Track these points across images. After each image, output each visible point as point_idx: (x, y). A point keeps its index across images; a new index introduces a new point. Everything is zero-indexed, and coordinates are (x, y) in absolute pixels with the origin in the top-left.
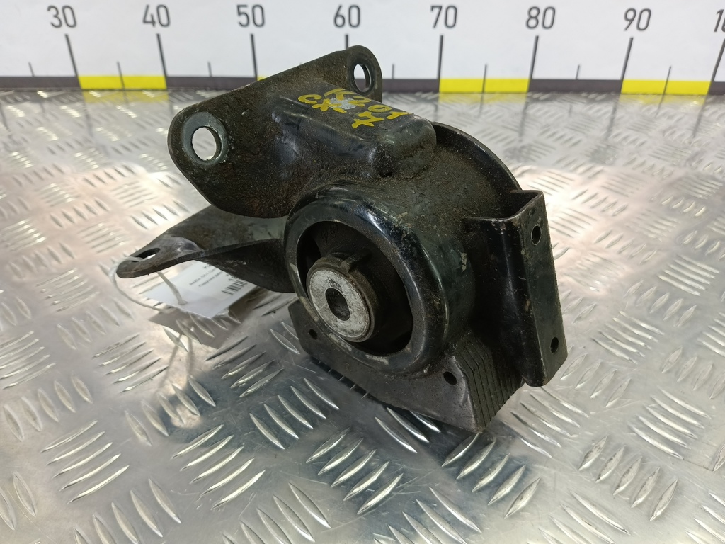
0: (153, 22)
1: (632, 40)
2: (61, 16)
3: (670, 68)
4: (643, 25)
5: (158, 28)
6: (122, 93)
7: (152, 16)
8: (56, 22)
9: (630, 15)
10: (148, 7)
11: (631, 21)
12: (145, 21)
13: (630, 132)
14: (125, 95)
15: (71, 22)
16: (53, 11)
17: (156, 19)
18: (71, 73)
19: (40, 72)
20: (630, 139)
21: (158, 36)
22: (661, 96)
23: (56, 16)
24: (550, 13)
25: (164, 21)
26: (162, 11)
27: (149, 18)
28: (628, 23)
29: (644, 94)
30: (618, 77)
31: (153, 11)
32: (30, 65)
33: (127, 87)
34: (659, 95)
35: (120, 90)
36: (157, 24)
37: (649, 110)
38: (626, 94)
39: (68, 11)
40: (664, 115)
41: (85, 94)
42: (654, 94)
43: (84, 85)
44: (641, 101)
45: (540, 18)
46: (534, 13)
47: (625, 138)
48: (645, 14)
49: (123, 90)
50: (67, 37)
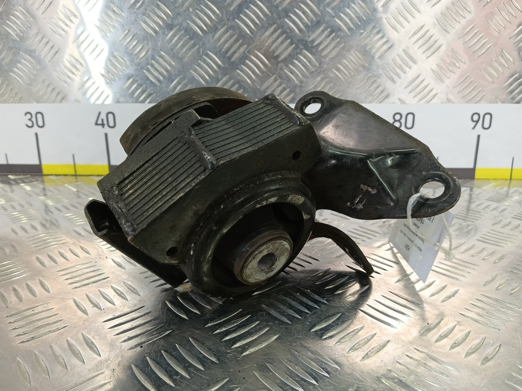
0: (103, 125)
1: (479, 136)
2: (34, 119)
3: (513, 158)
4: (486, 125)
5: (106, 129)
6: (74, 177)
7: (102, 120)
8: (30, 124)
9: (475, 118)
10: (100, 113)
11: (477, 122)
12: (97, 124)
13: (490, 203)
14: (76, 179)
15: (41, 124)
16: (29, 116)
17: (105, 122)
18: (36, 162)
19: (13, 161)
20: (492, 207)
21: (106, 135)
22: (508, 182)
23: (30, 120)
24: (410, 117)
25: (111, 124)
26: (110, 116)
27: (100, 122)
28: (474, 123)
29: (494, 179)
30: (471, 166)
31: (103, 116)
32: (6, 155)
33: (78, 173)
34: (507, 180)
35: (72, 175)
36: (106, 126)
37: (501, 188)
38: (479, 179)
39: (39, 116)
40: (515, 192)
41: (45, 178)
42: (502, 179)
43: (45, 171)
44: (494, 184)
45: (403, 121)
46: (398, 117)
47: (488, 207)
48: (488, 117)
49: (76, 175)
50: (36, 134)
